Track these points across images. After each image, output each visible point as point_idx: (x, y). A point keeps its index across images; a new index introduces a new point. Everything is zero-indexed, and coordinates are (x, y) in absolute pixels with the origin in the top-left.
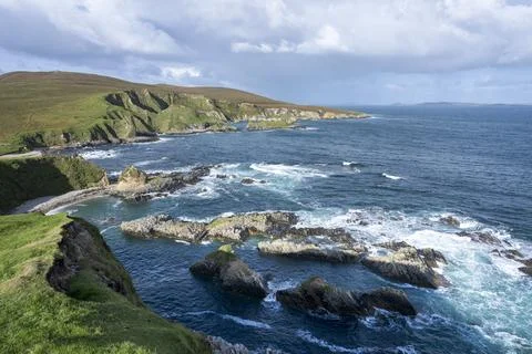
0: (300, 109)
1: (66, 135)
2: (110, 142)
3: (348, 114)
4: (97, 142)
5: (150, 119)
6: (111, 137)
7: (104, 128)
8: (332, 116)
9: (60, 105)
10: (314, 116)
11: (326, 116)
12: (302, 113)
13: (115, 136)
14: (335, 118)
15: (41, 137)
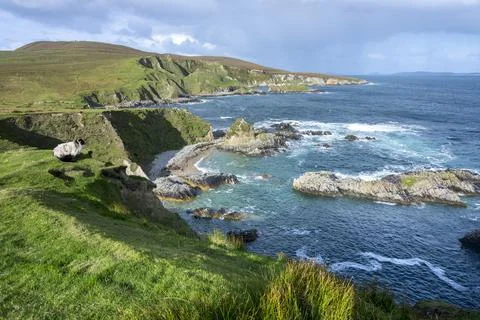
0: (306, 76)
1: (118, 95)
2: (155, 102)
3: (350, 80)
4: (146, 102)
5: (182, 82)
6: (156, 98)
7: (149, 89)
8: (336, 82)
9: (100, 69)
10: (320, 82)
11: (329, 82)
12: (308, 79)
13: (158, 96)
14: (339, 84)
15: (96, 97)
